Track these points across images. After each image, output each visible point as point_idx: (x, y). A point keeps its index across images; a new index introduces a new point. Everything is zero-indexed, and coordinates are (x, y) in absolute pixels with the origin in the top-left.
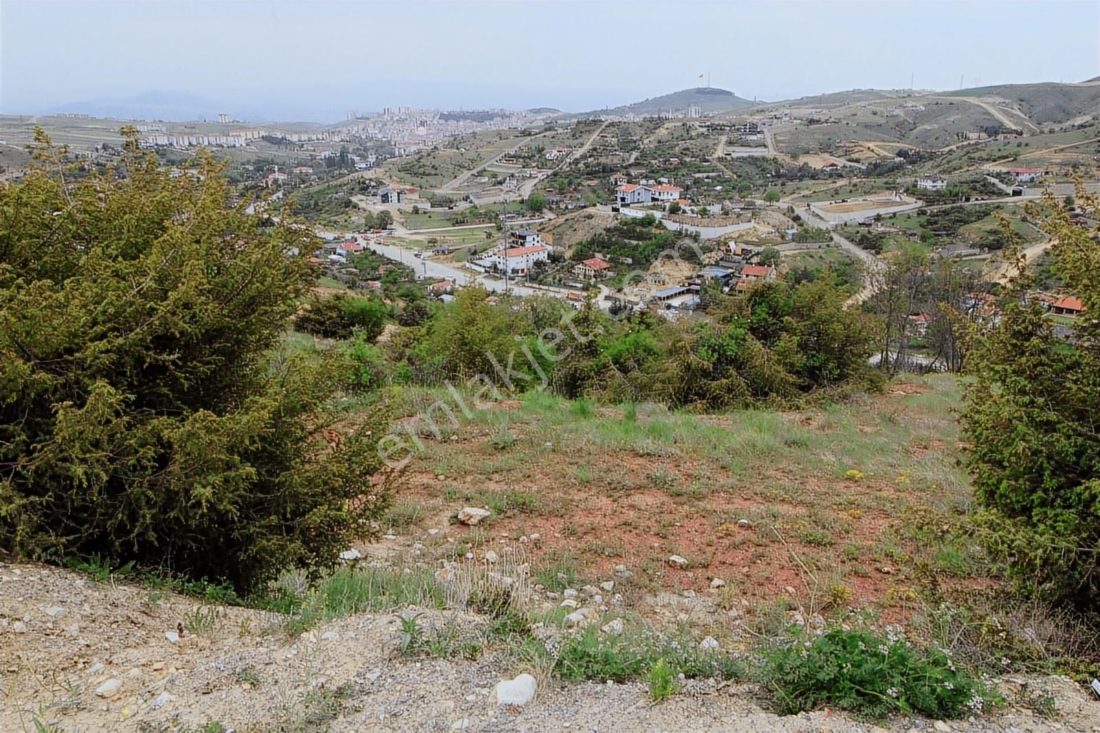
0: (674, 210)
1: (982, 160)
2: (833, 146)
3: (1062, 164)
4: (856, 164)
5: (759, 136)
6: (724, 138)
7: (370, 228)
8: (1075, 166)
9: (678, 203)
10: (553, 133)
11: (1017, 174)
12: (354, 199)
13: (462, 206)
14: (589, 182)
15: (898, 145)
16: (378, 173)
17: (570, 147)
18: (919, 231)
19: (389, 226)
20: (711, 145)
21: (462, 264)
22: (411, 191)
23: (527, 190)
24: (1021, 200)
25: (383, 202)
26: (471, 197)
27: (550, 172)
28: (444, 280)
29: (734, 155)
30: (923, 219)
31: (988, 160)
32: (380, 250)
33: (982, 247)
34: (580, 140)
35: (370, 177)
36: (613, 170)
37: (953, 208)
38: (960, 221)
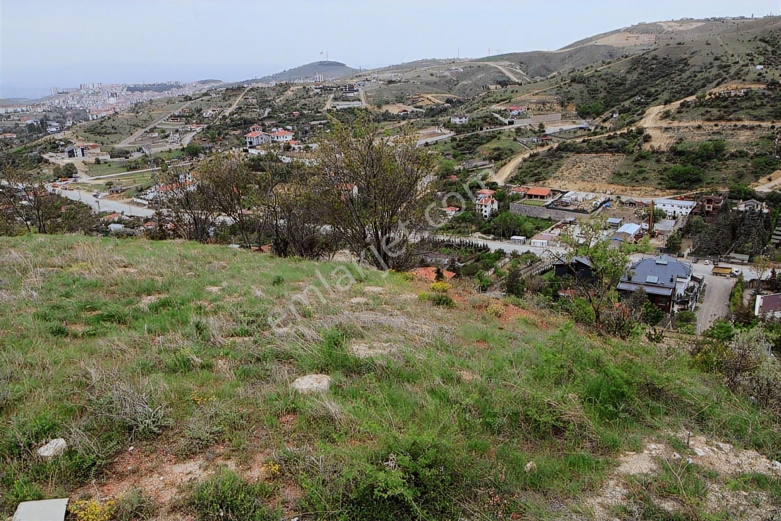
0: (288, 148)
1: (491, 102)
2: (404, 98)
3: (536, 103)
4: (420, 110)
5: (355, 93)
6: (332, 96)
7: (59, 177)
8: (544, 104)
9: (289, 143)
10: (208, 97)
11: (511, 111)
12: (46, 156)
13: (136, 156)
14: (234, 132)
15: (446, 95)
16: (67, 134)
17: (222, 107)
18: (452, 152)
19: (74, 175)
20: (321, 101)
21: (130, 199)
22: (94, 147)
23: (187, 140)
24: (512, 128)
25: (70, 156)
26: (144, 149)
27: (206, 126)
28: (114, 213)
29: (338, 108)
30: (454, 144)
31: (494, 102)
32: (65, 194)
33: (490, 159)
34: (229, 102)
35: (60, 137)
36: (252, 122)
37: (472, 135)
38: (477, 144)
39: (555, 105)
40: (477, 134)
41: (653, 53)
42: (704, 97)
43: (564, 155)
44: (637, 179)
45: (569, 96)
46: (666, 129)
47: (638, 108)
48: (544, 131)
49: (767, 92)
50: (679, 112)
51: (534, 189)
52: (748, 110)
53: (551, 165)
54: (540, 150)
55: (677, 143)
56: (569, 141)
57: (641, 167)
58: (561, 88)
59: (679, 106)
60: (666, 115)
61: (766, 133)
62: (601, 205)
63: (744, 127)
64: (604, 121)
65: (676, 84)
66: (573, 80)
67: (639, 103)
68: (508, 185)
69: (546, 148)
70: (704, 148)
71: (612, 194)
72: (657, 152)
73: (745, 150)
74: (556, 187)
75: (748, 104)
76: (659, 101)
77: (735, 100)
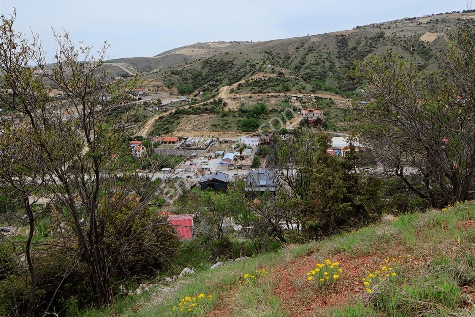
3: (153, 87)
8: (158, 87)
24: (141, 102)
33: (131, 122)
38: (121, 113)
39: (165, 88)
40: (119, 107)
41: (214, 58)
42: (249, 81)
43: (180, 116)
44: (225, 128)
45: (172, 82)
46: (234, 98)
47: (213, 88)
48: (161, 103)
49: (279, 78)
50: (238, 89)
51: (167, 138)
52: (272, 88)
53: (173, 123)
54: (165, 114)
55: (241, 106)
56: (181, 108)
57: (226, 121)
58: (166, 77)
59: (237, 86)
60: (232, 91)
61: (283, 99)
62: (209, 144)
63: (272, 96)
64: (195, 96)
65: (230, 75)
66: (172, 73)
67: (213, 86)
68: (149, 137)
69: (168, 113)
70: (255, 108)
71: (213, 137)
72: (232, 112)
73: (276, 108)
74: (180, 136)
75: (271, 84)
76: (223, 84)
77: (265, 82)
